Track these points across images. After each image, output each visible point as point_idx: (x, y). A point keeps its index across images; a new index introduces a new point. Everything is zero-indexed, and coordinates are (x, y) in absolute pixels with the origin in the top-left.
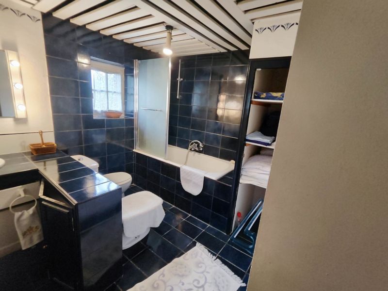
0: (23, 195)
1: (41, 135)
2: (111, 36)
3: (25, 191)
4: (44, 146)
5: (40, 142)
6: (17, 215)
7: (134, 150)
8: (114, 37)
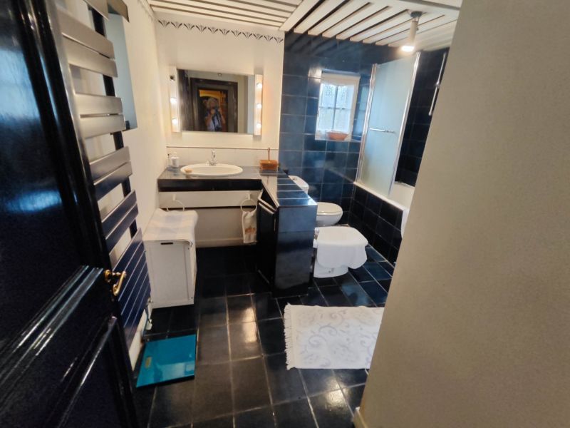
0: (249, 198)
1: (269, 152)
2: (348, 39)
3: (251, 196)
4: (269, 162)
5: (267, 159)
6: (244, 213)
7: (355, 183)
8: (352, 40)
